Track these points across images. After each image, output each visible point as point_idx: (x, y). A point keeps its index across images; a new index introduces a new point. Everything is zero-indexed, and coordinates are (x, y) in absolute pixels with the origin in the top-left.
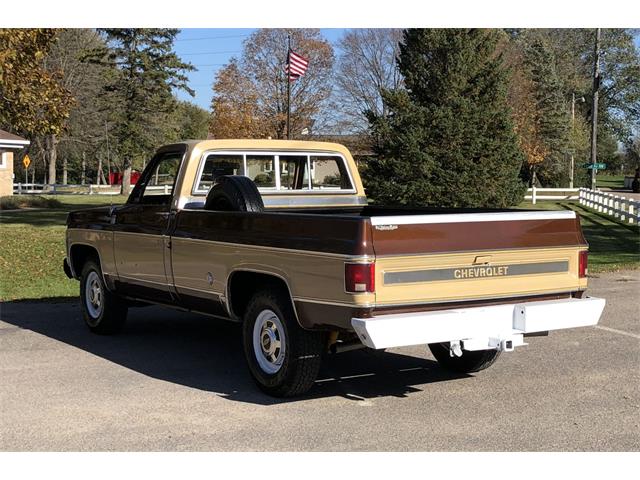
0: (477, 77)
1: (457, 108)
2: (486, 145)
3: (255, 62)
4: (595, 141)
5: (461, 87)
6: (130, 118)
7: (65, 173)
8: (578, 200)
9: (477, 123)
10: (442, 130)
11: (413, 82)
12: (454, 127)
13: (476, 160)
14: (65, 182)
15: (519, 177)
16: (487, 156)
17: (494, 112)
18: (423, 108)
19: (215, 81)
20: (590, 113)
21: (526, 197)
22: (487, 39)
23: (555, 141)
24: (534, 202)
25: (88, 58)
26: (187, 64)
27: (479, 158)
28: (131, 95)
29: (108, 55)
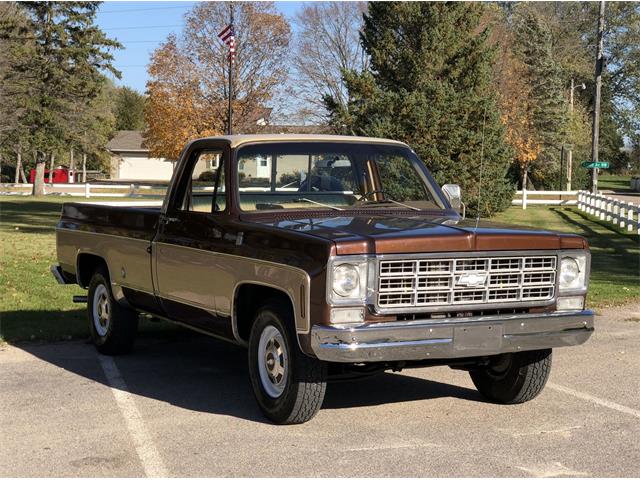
0: (456, 56)
1: (431, 94)
2: (466, 139)
3: (198, 40)
4: (596, 135)
5: (437, 68)
6: (43, 103)
8: (576, 205)
9: (455, 113)
10: (414, 120)
11: (380, 62)
12: (428, 117)
13: (454, 157)
15: (505, 178)
16: (467, 152)
17: (476, 99)
18: (391, 94)
19: (149, 62)
20: (592, 102)
21: (514, 201)
22: (469, 11)
23: (551, 134)
24: (524, 207)
26: (113, 40)
27: (458, 154)
28: (46, 75)
29: (18, 29)
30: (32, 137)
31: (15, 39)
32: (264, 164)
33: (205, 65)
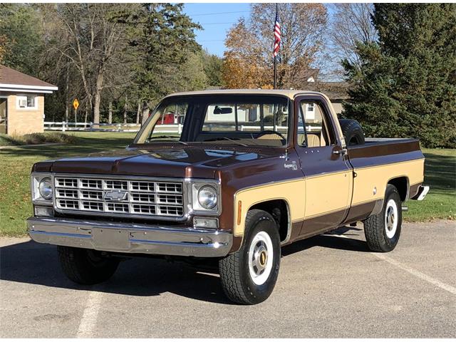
0: (442, 30)
1: (422, 58)
2: (447, 91)
3: (261, 21)
5: (427, 39)
6: (148, 68)
7: (111, 113)
9: (440, 71)
10: (408, 77)
11: (385, 35)
12: (419, 75)
13: (438, 104)
14: (110, 121)
16: (448, 100)
18: (392, 58)
25: (115, 19)
26: (196, 23)
27: (441, 102)
28: (150, 49)
29: (131, 17)
30: (140, 91)
31: (130, 24)
32: (311, 109)
33: (265, 39)
